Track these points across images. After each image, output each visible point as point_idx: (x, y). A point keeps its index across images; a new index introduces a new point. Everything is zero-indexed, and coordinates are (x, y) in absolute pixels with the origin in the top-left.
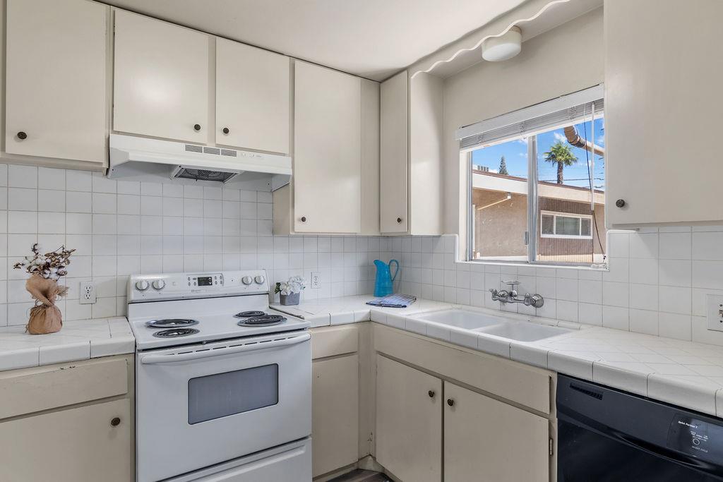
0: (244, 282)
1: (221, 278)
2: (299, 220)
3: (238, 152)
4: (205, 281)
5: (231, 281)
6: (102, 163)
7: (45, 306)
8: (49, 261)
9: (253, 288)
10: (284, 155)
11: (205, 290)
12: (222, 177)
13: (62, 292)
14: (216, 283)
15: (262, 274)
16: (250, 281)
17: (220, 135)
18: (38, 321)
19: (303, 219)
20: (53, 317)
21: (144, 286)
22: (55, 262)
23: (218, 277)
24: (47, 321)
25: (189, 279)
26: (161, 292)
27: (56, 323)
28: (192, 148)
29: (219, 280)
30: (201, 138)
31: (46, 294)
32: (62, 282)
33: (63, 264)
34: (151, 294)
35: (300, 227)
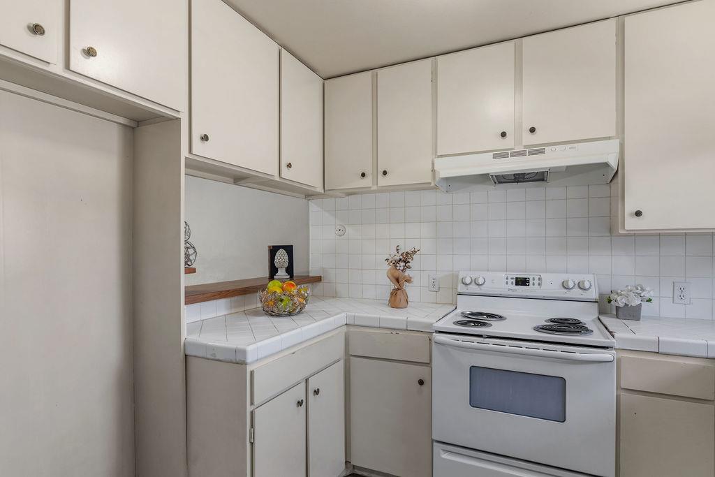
0: (565, 286)
1: (539, 279)
2: (631, 215)
3: (548, 149)
4: (522, 282)
5: (550, 283)
6: (430, 183)
7: (398, 289)
8: (401, 257)
9: (576, 293)
10: (609, 138)
11: (521, 290)
12: (539, 177)
13: (408, 281)
14: (534, 284)
15: (588, 280)
16: (571, 285)
17: (527, 134)
18: (393, 298)
19: (638, 214)
20: (402, 297)
21: (468, 281)
22: (406, 259)
23: (537, 278)
24: (398, 300)
25: (507, 278)
26: (482, 287)
27: (403, 301)
28: (500, 155)
29: (537, 282)
30: (508, 143)
31: (397, 280)
32: (408, 272)
33: (410, 260)
34: (473, 289)
35: (632, 224)
